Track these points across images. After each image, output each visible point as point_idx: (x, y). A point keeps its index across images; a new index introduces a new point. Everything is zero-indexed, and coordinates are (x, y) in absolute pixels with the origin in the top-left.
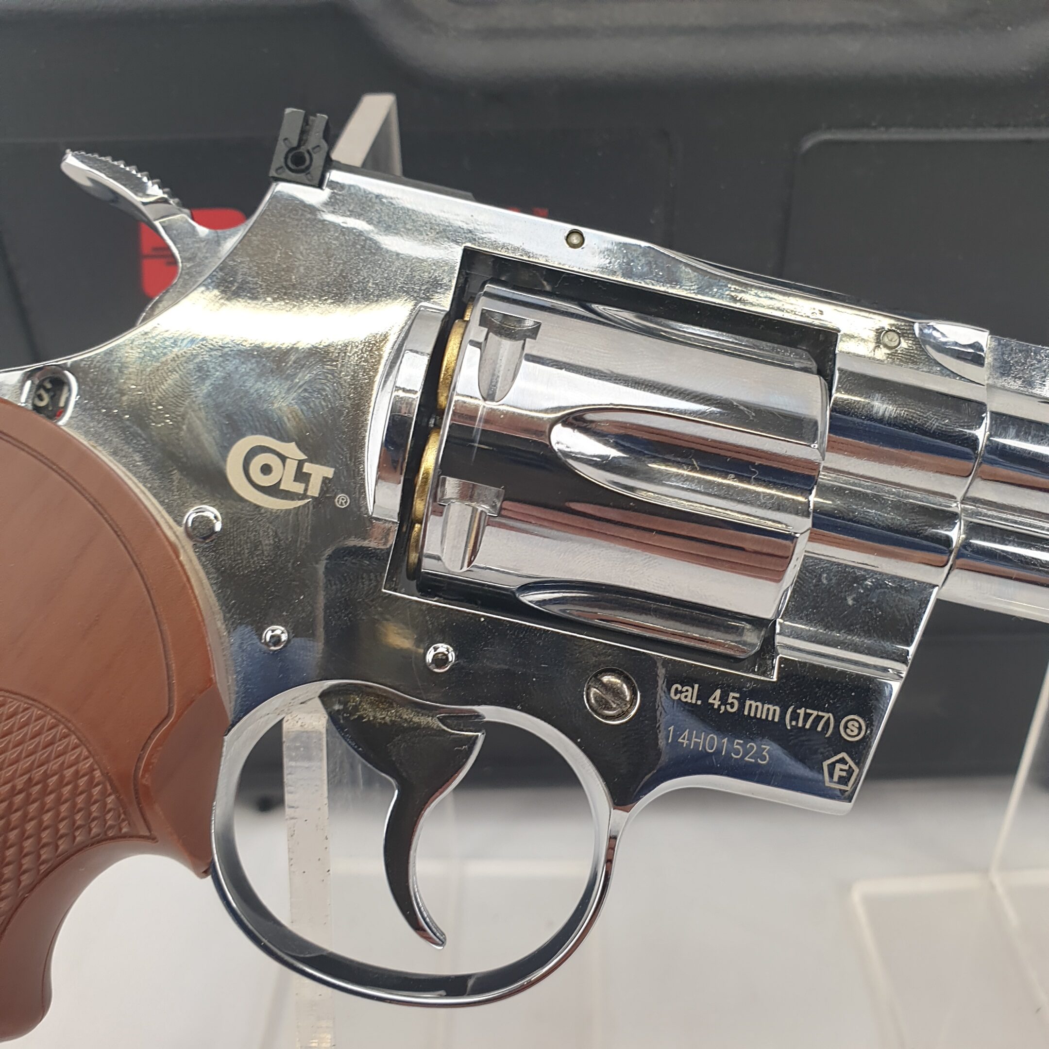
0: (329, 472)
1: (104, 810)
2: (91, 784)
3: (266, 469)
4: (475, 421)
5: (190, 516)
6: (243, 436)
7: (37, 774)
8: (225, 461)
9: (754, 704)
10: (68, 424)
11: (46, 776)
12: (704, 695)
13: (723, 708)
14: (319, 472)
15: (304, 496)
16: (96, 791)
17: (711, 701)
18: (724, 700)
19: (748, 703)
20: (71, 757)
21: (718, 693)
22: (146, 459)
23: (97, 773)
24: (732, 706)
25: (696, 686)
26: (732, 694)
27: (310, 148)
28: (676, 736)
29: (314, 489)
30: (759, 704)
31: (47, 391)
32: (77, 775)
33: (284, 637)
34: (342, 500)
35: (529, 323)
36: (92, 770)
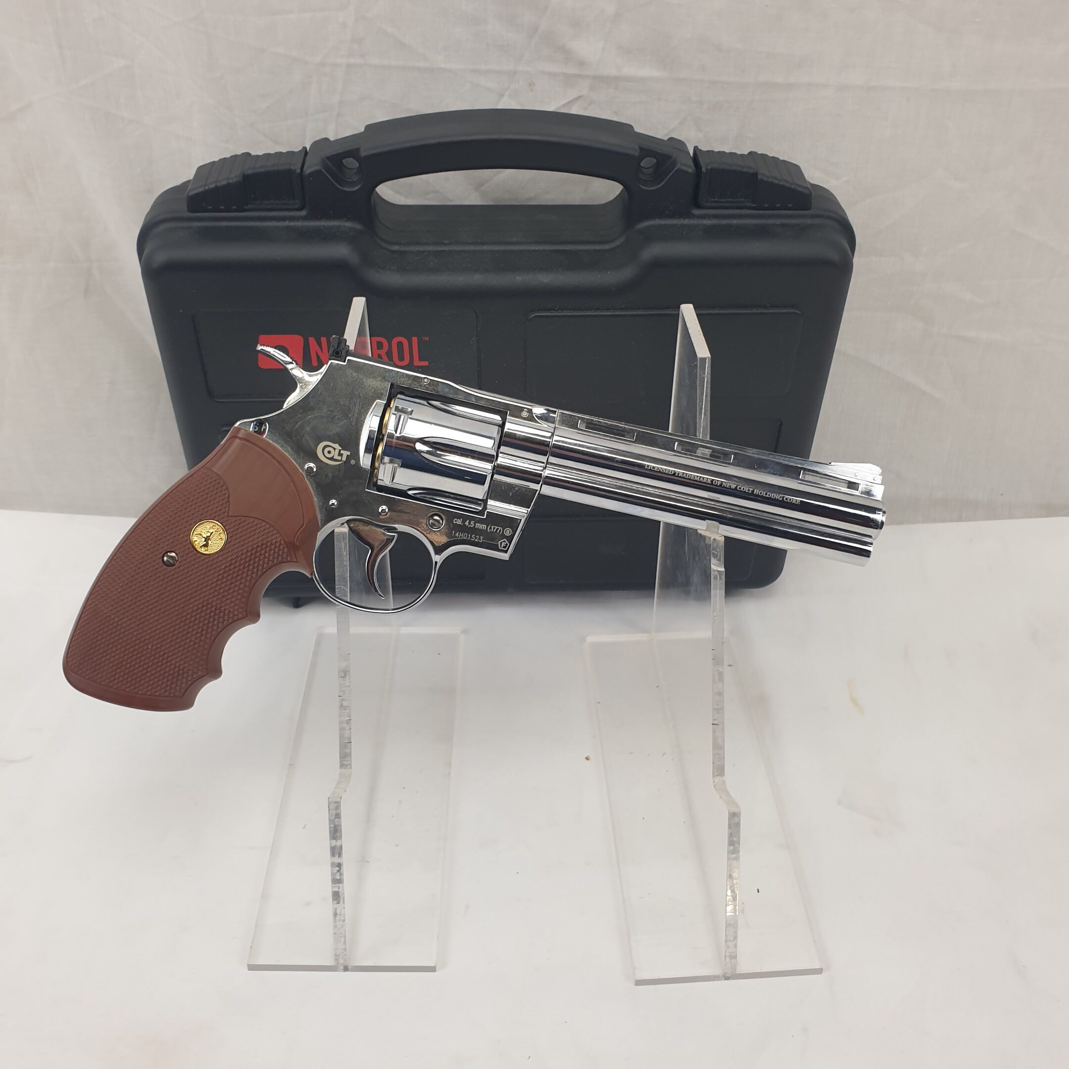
0: (349, 453)
1: (283, 553)
2: (280, 545)
3: (329, 452)
4: (393, 439)
5: (306, 467)
6: (322, 442)
7: (265, 542)
8: (317, 450)
9: (478, 525)
10: (266, 437)
11: (267, 542)
12: (463, 522)
13: (469, 526)
14: (346, 453)
15: (341, 460)
16: (282, 547)
17: (466, 524)
18: (469, 523)
19: (477, 524)
20: (274, 537)
21: (468, 521)
22: (292, 449)
23: (282, 542)
24: (472, 525)
25: (461, 519)
26: (472, 522)
27: (341, 349)
28: (455, 534)
29: (344, 459)
30: (480, 525)
31: (258, 426)
32: (276, 542)
33: (336, 504)
34: (353, 462)
35: (410, 410)
36: (280, 541)
